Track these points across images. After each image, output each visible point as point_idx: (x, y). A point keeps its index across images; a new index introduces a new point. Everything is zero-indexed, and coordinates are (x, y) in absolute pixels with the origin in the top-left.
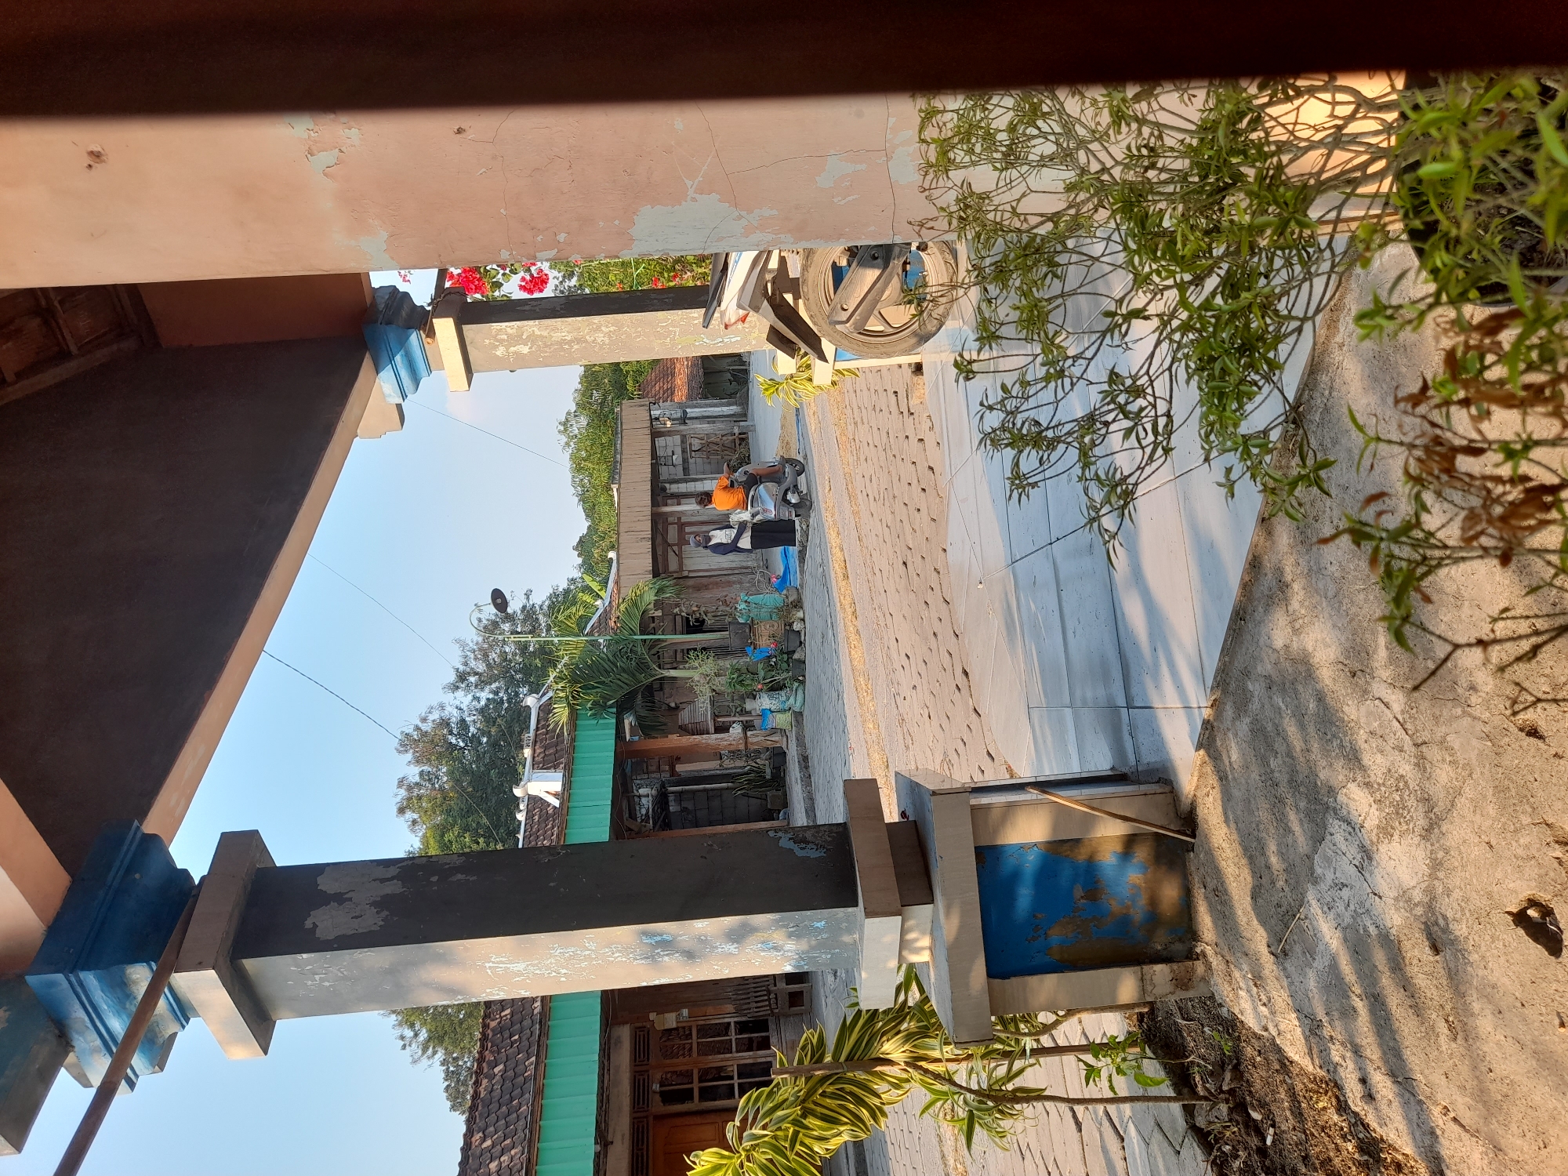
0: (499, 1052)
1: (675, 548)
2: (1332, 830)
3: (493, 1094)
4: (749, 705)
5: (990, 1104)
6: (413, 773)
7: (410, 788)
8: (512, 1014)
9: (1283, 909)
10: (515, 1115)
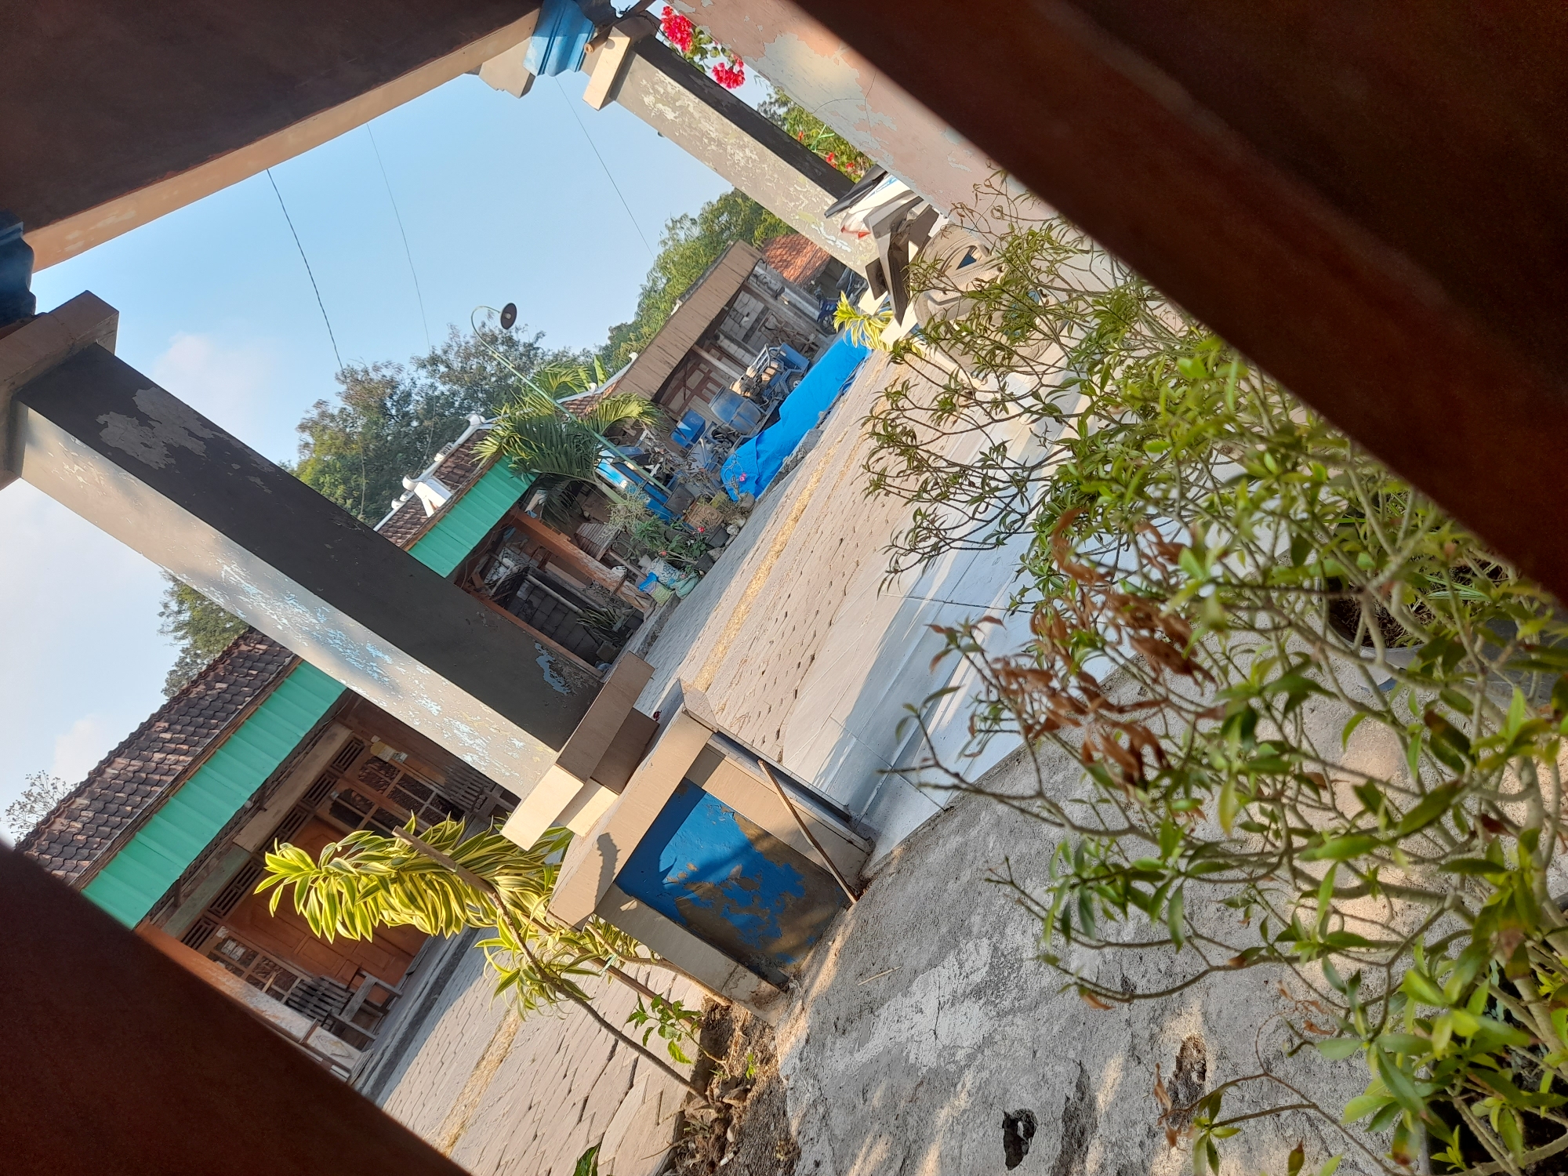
0: (231, 673)
1: (688, 393)
2: (946, 964)
3: (201, 702)
4: (644, 561)
5: (539, 976)
6: (336, 405)
7: (323, 415)
8: (265, 652)
9: (868, 999)
10: (205, 731)
